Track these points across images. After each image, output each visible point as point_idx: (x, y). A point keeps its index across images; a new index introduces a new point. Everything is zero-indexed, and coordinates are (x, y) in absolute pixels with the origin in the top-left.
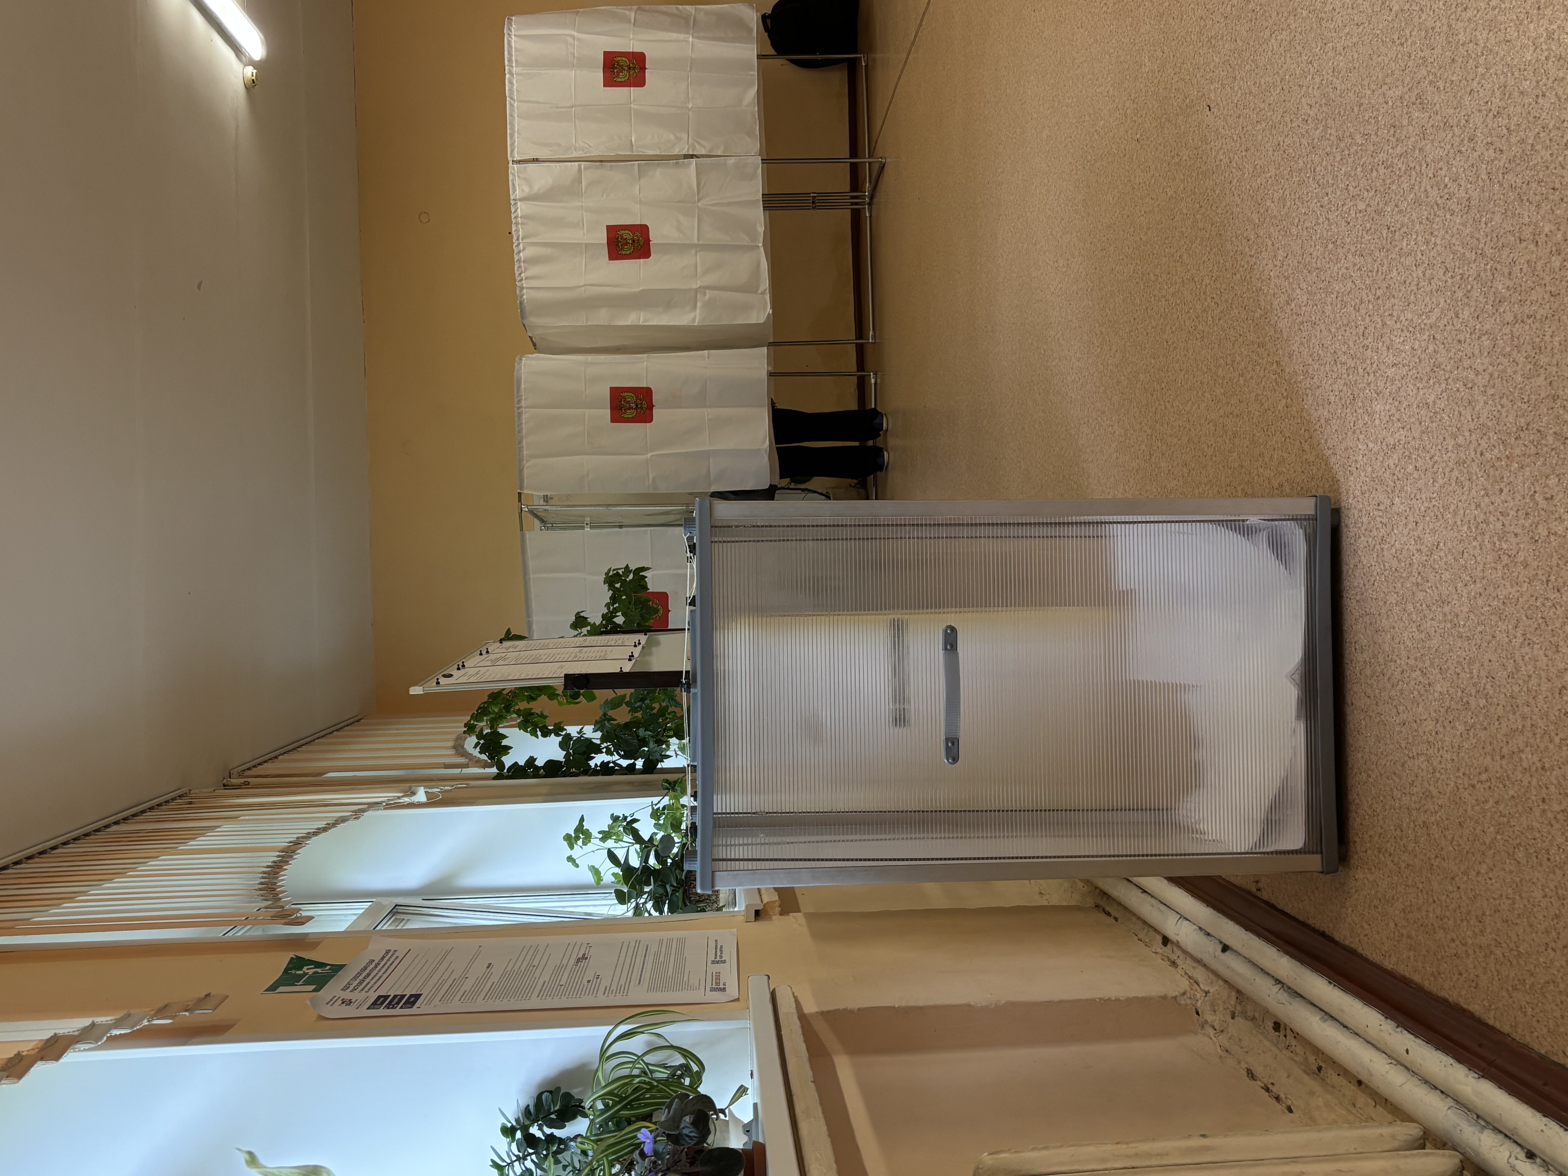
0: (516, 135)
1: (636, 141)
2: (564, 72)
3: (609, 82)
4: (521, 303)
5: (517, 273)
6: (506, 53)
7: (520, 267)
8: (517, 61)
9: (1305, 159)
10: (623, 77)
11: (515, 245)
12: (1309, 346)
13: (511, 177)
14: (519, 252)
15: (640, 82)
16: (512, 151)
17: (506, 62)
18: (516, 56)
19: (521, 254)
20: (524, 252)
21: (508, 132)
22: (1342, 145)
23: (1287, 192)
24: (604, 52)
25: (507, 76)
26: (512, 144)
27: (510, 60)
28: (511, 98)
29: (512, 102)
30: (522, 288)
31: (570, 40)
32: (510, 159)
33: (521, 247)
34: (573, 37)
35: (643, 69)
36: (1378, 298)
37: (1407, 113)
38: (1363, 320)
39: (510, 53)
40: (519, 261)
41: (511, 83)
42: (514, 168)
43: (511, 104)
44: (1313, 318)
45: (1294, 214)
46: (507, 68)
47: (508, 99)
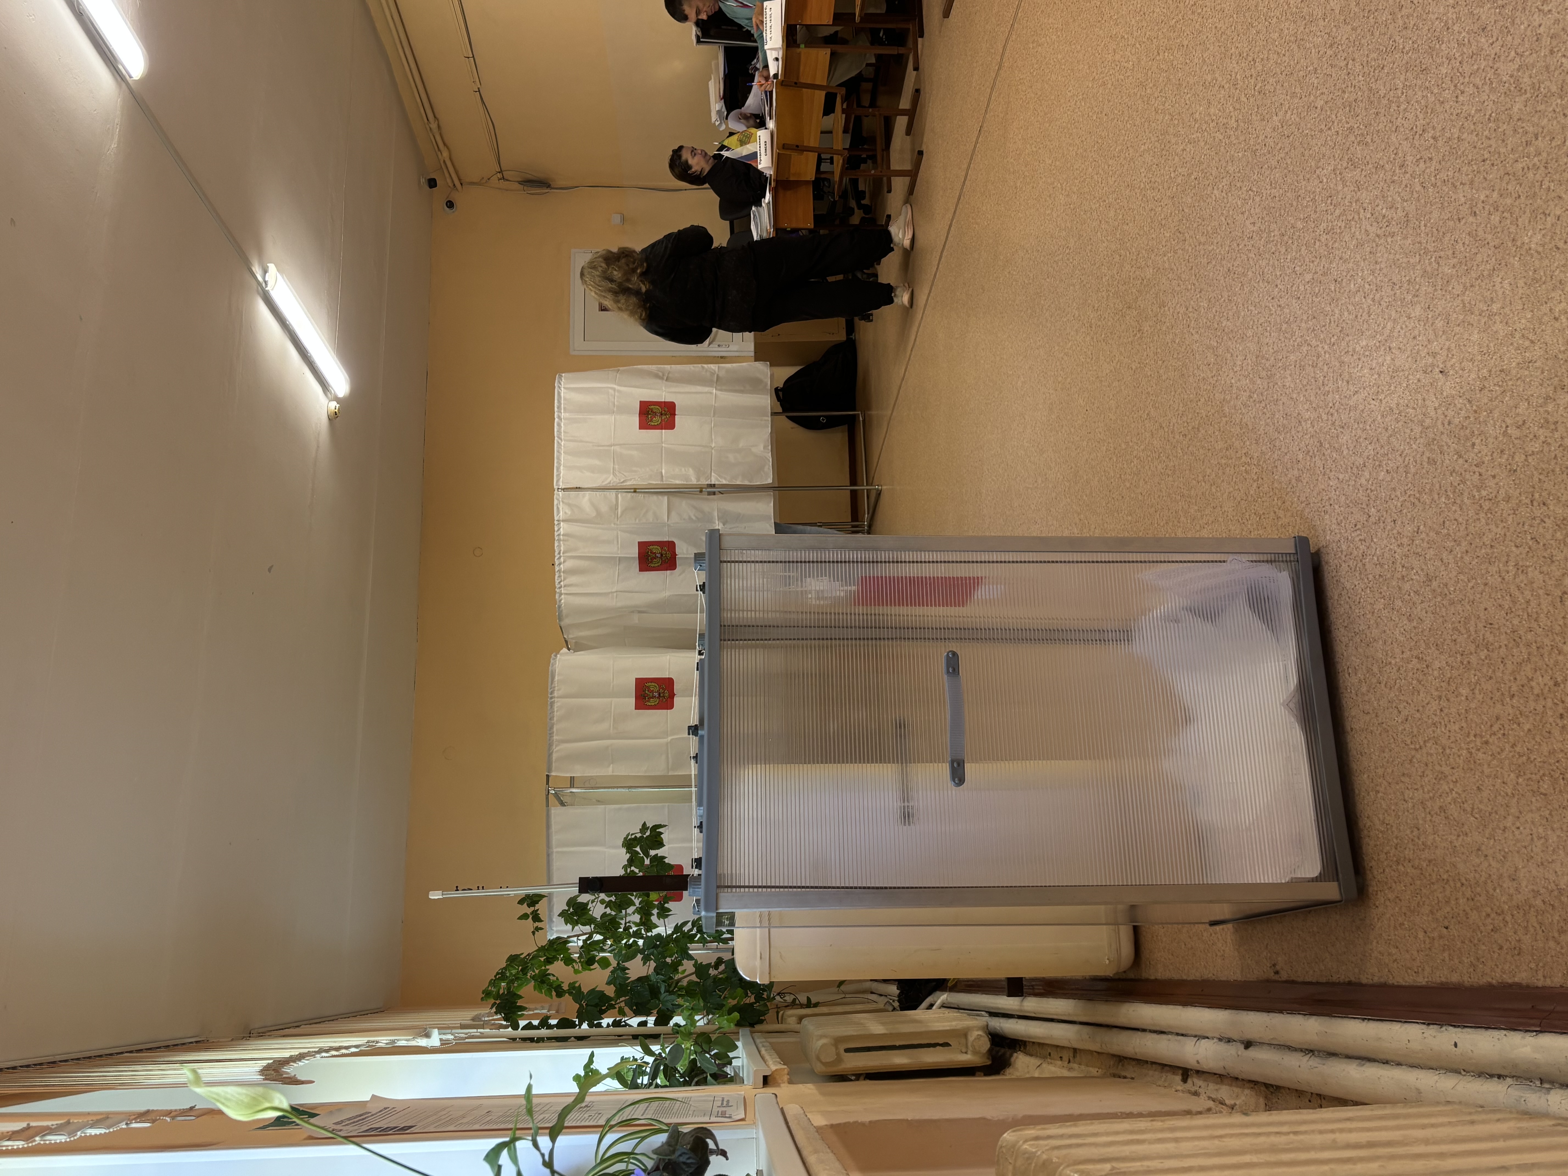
0: (562, 468)
1: (665, 473)
2: (606, 417)
3: (644, 425)
4: (560, 607)
5: (557, 582)
6: (556, 401)
7: (560, 576)
8: (565, 409)
9: (1254, 269)
10: (657, 420)
11: (556, 558)
12: (1274, 424)
13: (556, 502)
14: (560, 564)
15: (670, 425)
16: (558, 481)
17: (556, 409)
18: (564, 404)
19: (562, 566)
20: (564, 564)
21: (555, 465)
22: (1286, 238)
23: (1241, 305)
24: (641, 402)
25: (556, 420)
26: (558, 475)
27: (559, 407)
28: (559, 438)
29: (560, 441)
30: (561, 594)
31: (610, 391)
32: (556, 487)
33: (562, 560)
34: (614, 389)
35: (673, 414)
36: (1334, 344)
37: (1341, 179)
38: (1322, 370)
39: (559, 402)
40: (559, 571)
41: (559, 425)
42: (559, 495)
43: (558, 442)
44: (1275, 397)
45: (1249, 319)
46: (556, 414)
47: (556, 438)
